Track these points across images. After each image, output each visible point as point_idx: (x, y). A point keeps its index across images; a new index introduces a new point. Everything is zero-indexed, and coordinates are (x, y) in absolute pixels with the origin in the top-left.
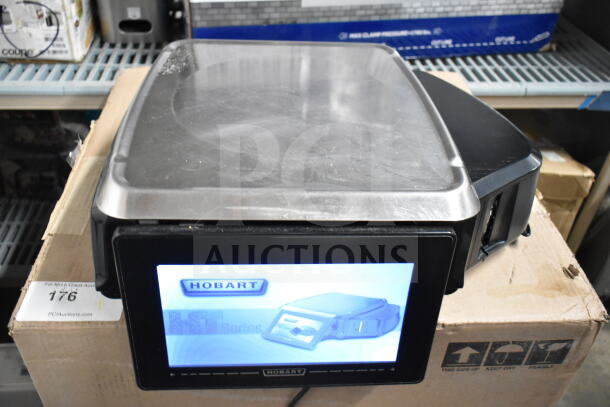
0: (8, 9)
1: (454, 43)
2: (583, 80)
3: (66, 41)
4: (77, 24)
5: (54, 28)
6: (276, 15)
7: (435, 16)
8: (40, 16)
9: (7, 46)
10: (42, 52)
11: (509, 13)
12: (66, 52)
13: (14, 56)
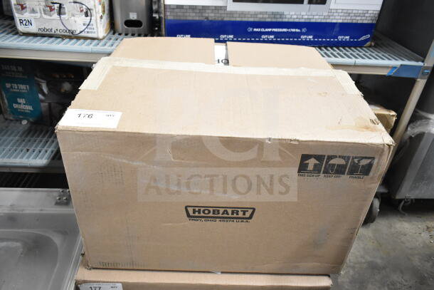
0: (65, 6)
1: (314, 38)
2: (389, 59)
3: (94, 27)
4: (101, 17)
5: (89, 18)
6: (213, 15)
7: (303, 21)
8: (82, 11)
9: (62, 28)
10: (81, 32)
11: (346, 21)
12: (95, 33)
13: (66, 34)
